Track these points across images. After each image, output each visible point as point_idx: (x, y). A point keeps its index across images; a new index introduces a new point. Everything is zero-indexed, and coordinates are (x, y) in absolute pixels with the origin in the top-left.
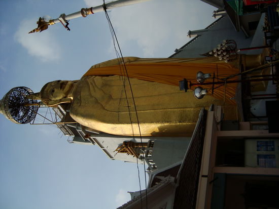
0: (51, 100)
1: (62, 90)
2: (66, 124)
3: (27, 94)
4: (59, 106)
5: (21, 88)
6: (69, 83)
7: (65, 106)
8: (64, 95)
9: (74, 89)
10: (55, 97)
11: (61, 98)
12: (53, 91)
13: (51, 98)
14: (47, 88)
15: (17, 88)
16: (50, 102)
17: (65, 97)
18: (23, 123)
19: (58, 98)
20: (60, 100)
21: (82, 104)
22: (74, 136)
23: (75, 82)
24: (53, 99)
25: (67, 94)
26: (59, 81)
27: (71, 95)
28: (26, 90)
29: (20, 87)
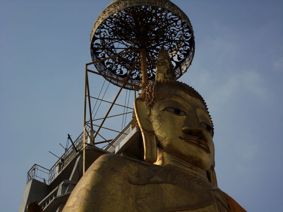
0: (151, 106)
1: (181, 134)
2: (81, 153)
3: (175, 59)
4: (133, 132)
5: (192, 43)
6: (205, 157)
7: (133, 149)
8: (165, 143)
9: (187, 169)
10: (160, 118)
11: (157, 133)
12: (178, 112)
13: (156, 105)
14: (189, 97)
15: (191, 32)
16: (144, 104)
17: (159, 145)
18: (94, 51)
19: (156, 126)
20: (150, 133)
21: (133, 187)
22: (48, 183)
23: (210, 174)
24: (154, 112)
25: (171, 150)
26: (210, 128)
27: (167, 162)
28: (186, 55)
29: (193, 38)
